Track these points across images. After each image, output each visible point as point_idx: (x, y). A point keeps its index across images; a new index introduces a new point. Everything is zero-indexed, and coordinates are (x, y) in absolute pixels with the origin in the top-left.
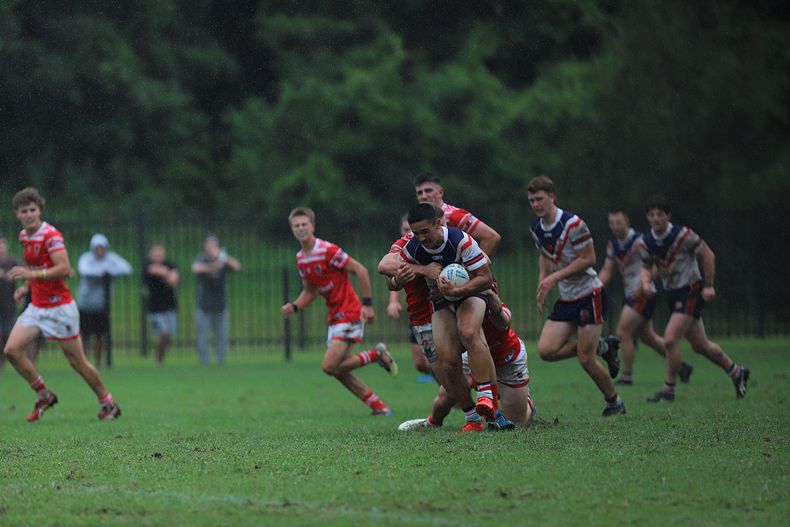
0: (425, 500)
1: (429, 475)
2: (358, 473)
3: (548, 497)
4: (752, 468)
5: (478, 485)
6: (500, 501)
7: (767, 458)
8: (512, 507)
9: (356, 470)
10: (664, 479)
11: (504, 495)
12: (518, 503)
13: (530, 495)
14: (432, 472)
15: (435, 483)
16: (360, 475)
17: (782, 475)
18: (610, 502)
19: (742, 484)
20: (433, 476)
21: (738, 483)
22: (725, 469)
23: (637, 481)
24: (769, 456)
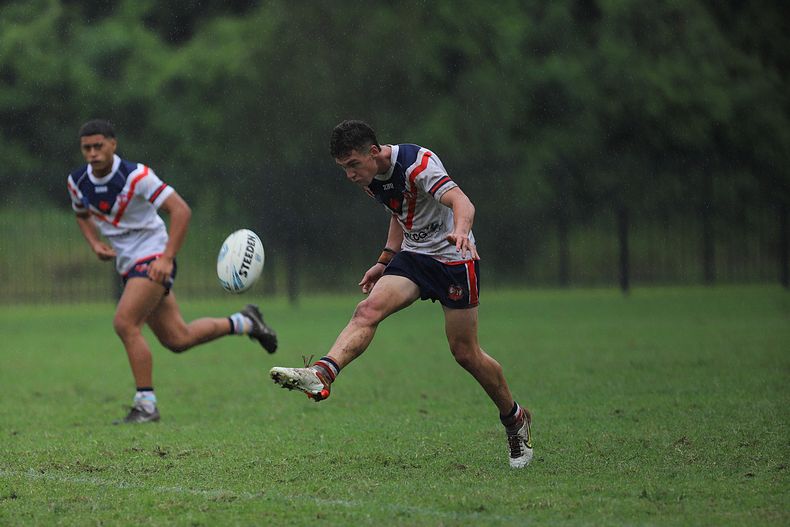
0: (83, 460)
1: (87, 435)
2: (15, 434)
3: (206, 455)
4: (410, 424)
5: (136, 445)
6: (158, 459)
7: (424, 415)
8: (171, 466)
9: (13, 431)
10: (322, 436)
11: (162, 454)
12: (177, 462)
13: (188, 454)
14: (90, 432)
15: (93, 443)
16: (17, 435)
17: (439, 431)
18: (268, 460)
19: (399, 440)
20: (91, 436)
21: (396, 440)
22: (382, 426)
23: (295, 439)
24: (425, 412)
